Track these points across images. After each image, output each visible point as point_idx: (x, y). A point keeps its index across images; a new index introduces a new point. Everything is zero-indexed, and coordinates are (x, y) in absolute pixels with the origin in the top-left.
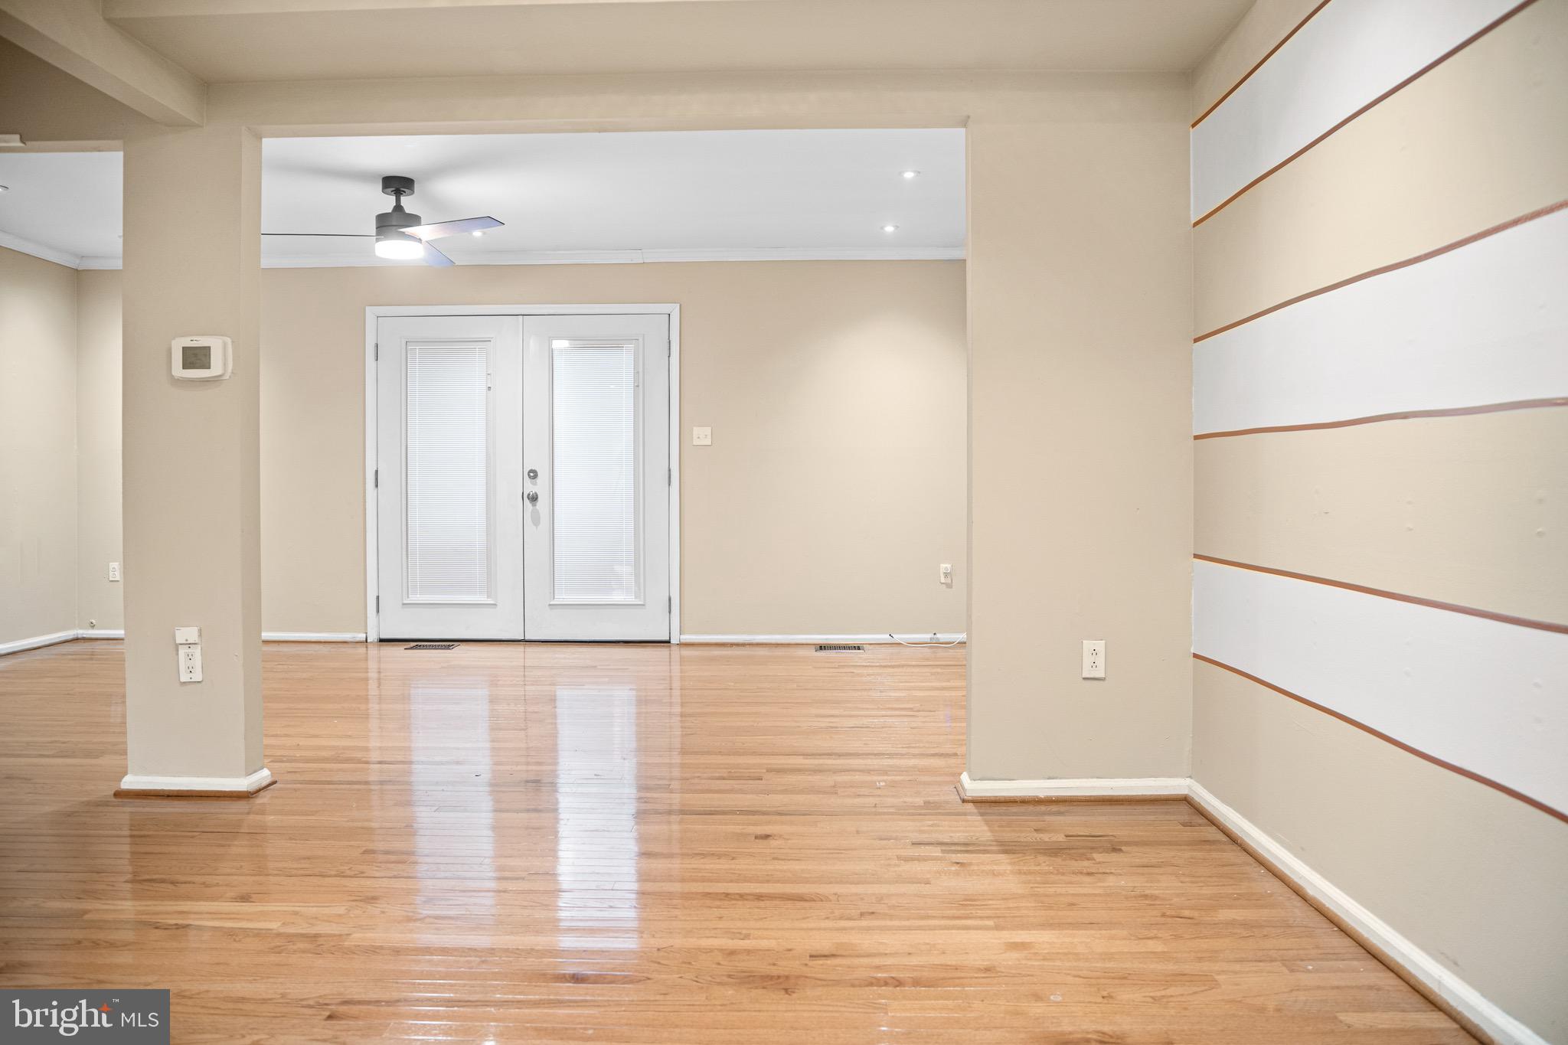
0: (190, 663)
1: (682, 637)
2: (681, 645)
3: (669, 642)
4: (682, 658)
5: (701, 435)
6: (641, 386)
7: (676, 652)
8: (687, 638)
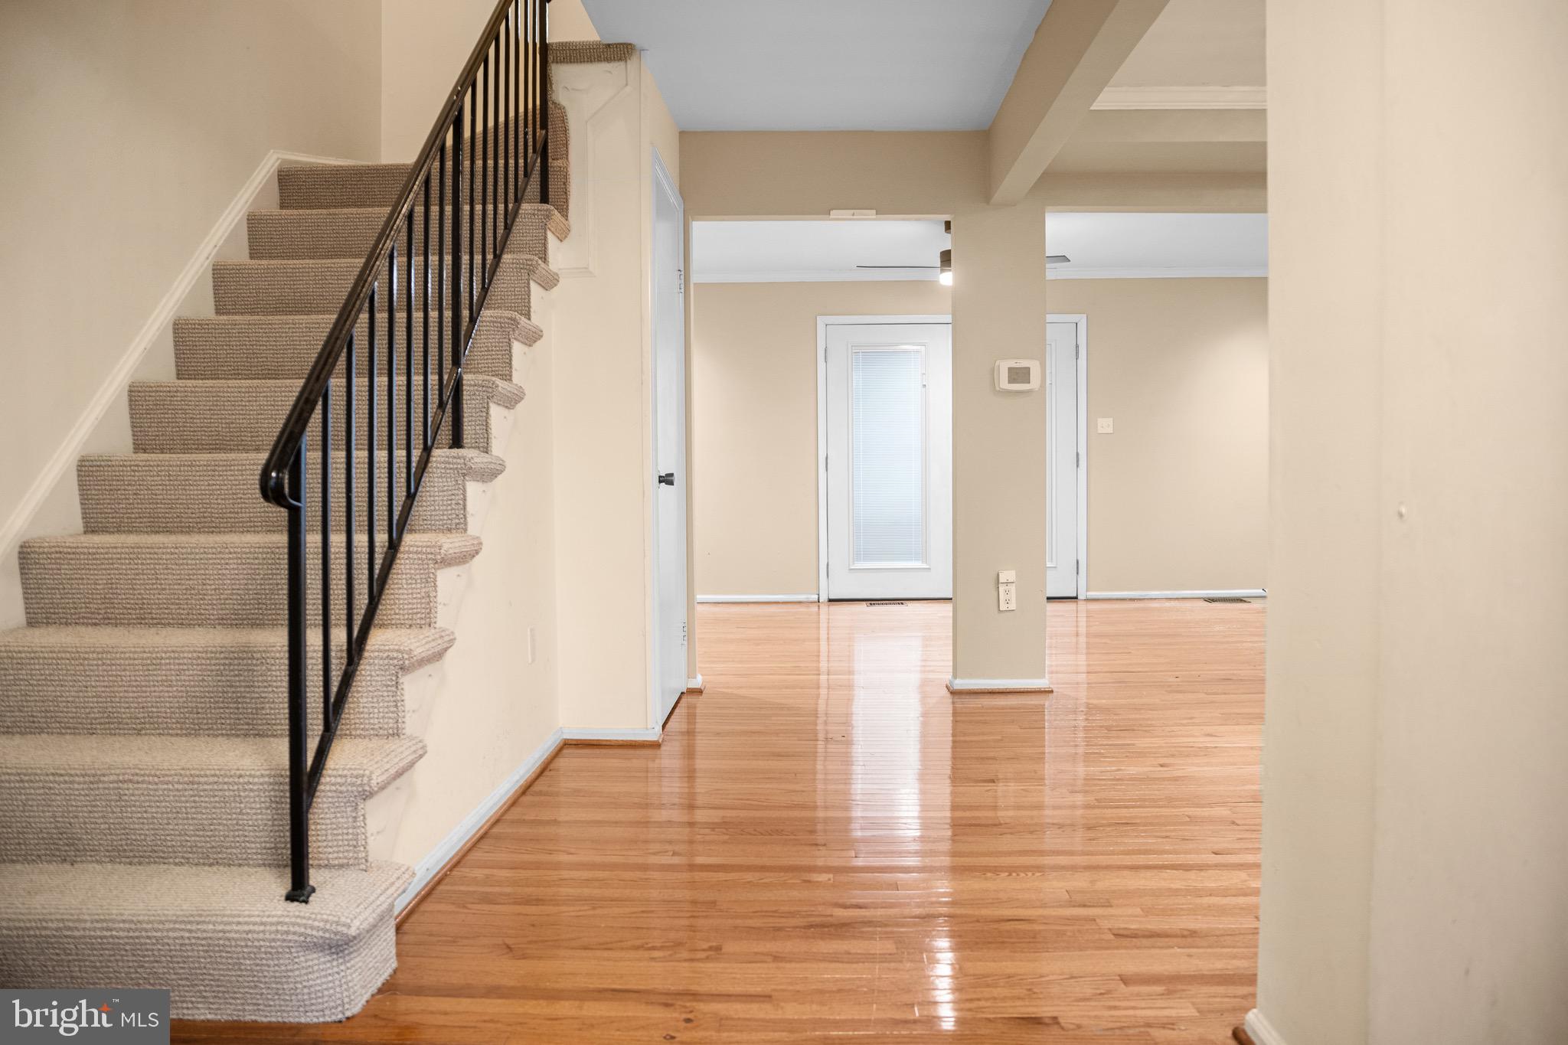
0: (1008, 597)
1: (1088, 593)
2: (1087, 600)
3: (1076, 598)
4: (1088, 611)
5: (1105, 425)
6: (1054, 384)
7: (1082, 606)
8: (1093, 594)
